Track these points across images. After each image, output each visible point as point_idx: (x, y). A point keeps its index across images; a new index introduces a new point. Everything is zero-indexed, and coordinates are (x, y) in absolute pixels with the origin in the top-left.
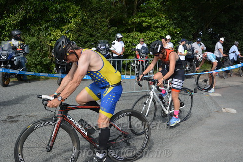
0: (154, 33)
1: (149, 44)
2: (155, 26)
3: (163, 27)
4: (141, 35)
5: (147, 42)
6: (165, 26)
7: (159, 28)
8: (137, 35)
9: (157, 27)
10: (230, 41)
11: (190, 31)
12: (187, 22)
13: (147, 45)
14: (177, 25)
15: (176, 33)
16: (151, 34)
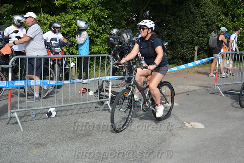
0: (71, 16)
1: (65, 32)
2: (74, 5)
3: (85, 8)
4: (53, 18)
5: (62, 30)
6: (88, 6)
7: (79, 9)
8: (47, 19)
9: (76, 8)
10: (175, 30)
11: (122, 15)
12: (118, 2)
13: (63, 34)
14: (105, 5)
15: (103, 17)
16: (68, 17)
